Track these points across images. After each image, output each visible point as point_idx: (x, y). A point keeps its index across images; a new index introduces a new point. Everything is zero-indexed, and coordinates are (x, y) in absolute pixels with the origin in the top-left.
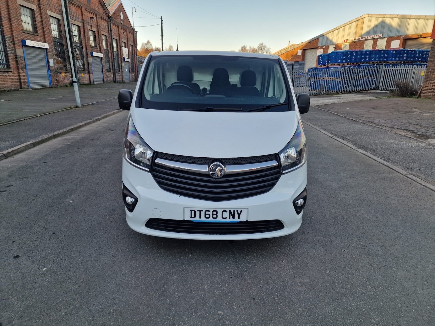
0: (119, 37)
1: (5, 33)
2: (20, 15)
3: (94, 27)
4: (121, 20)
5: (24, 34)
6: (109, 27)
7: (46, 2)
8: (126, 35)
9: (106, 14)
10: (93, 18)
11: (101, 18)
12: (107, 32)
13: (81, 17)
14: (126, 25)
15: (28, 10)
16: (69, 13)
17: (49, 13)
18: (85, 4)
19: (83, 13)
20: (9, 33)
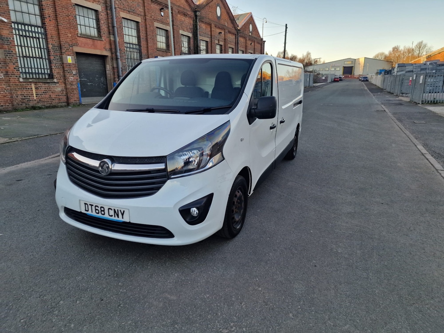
0: (246, 48)
1: (142, 51)
2: (156, 36)
3: (221, 41)
4: (250, 32)
5: (158, 51)
6: (237, 40)
7: (179, 22)
8: (253, 46)
9: (235, 28)
10: (221, 33)
11: (230, 32)
12: (234, 44)
13: (209, 33)
14: (254, 36)
15: (163, 31)
16: (198, 30)
17: (181, 32)
18: (215, 21)
19: (212, 29)
20: (146, 51)
